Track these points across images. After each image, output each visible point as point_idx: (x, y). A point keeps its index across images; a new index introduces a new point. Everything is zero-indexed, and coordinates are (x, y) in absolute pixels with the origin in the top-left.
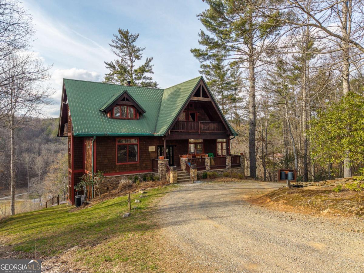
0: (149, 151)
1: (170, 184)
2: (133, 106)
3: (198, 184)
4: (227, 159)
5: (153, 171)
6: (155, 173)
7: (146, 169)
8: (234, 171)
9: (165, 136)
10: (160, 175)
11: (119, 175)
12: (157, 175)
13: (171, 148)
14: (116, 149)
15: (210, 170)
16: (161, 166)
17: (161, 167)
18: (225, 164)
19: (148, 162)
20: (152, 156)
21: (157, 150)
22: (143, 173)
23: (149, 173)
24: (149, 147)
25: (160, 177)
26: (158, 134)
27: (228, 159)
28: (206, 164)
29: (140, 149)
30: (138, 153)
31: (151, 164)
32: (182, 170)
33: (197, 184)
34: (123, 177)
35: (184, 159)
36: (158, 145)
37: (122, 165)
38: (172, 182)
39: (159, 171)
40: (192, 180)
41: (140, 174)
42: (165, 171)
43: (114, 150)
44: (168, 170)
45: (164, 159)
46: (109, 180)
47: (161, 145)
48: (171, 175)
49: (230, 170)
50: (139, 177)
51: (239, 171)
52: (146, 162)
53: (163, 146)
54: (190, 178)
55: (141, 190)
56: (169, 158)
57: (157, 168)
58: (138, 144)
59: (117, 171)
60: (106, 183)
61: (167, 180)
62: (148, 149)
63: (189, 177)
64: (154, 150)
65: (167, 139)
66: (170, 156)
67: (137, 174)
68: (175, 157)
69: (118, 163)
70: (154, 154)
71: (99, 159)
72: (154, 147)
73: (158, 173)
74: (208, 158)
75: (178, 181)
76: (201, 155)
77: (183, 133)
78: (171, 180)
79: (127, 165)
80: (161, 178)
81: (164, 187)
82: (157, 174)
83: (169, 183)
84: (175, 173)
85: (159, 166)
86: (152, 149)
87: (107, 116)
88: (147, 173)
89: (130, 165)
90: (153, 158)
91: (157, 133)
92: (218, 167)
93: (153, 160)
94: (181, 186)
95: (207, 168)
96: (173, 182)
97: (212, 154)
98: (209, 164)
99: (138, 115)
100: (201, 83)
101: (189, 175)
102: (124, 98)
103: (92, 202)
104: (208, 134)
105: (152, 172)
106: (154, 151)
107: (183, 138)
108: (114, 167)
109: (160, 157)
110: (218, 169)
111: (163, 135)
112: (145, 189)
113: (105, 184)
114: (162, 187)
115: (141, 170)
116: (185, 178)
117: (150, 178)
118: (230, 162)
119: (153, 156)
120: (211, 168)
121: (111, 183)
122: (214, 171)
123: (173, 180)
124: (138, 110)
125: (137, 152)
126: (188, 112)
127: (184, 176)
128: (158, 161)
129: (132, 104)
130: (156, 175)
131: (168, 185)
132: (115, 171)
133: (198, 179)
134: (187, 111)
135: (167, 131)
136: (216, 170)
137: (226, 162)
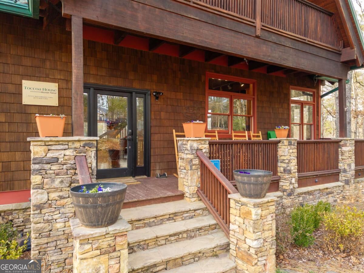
4: (344, 149)
8: (359, 190)
15: (297, 191)
18: (337, 167)
24: (26, 84)
27: (347, 150)
28: (281, 167)
49: (353, 186)
62: (18, 94)
68: (156, 139)
74: (290, 143)
92: (317, 176)
95: (285, 184)
98: (293, 166)
118: (353, 158)
120: (302, 182)
122: (305, 193)
136: (315, 191)
137: (340, 157)
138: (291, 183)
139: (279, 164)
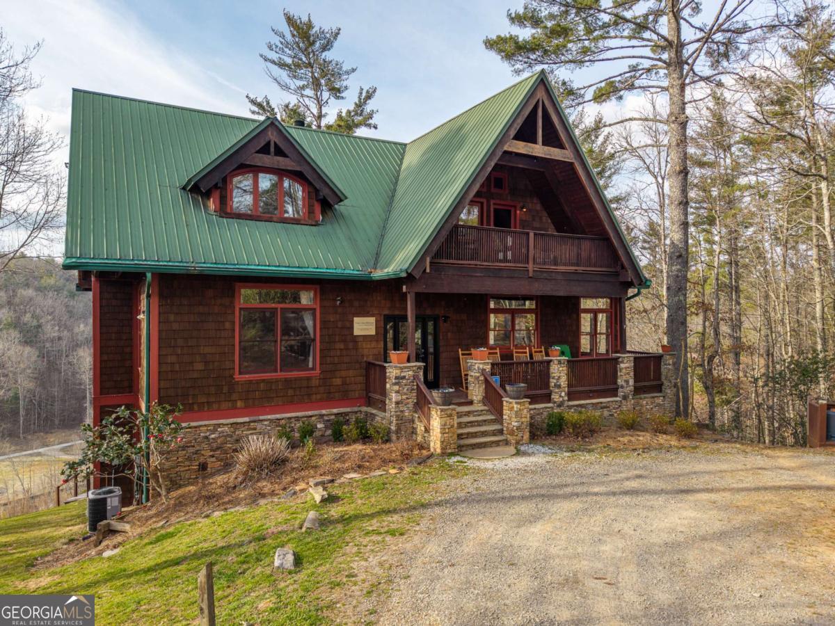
0: (357, 332)
1: (429, 457)
2: (298, 176)
3: (539, 458)
4: (622, 365)
5: (369, 402)
6: (374, 411)
7: (343, 396)
8: (642, 406)
9: (410, 278)
10: (394, 419)
11: (247, 419)
12: (383, 418)
13: (430, 326)
14: (233, 323)
15: (566, 403)
16: (396, 388)
17: (397, 392)
18: (615, 383)
19: (351, 373)
20: (366, 352)
21: (382, 332)
22: (335, 411)
23: (356, 409)
24: (356, 320)
25: (393, 428)
26: (386, 270)
27: (626, 366)
28: (553, 382)
29: (325, 324)
30: (314, 340)
31: (361, 379)
32: (471, 403)
33: (533, 459)
34: (259, 426)
35: (477, 364)
36: (386, 312)
37: (258, 382)
38: (439, 451)
39: (391, 406)
40: (512, 439)
41: (322, 416)
42: (411, 406)
43: (227, 325)
44: (422, 404)
45: (408, 361)
46: (206, 437)
47: (397, 313)
48: (436, 423)
49: (631, 402)
50: (319, 426)
51: (659, 405)
52: (343, 373)
53: (404, 318)
54: (501, 432)
55: (316, 485)
56: (425, 360)
57: (384, 392)
58: (315, 309)
59: (239, 404)
60: (198, 448)
61: (419, 439)
62: (352, 328)
63: (496, 427)
64: (372, 331)
65: (422, 288)
66: (426, 353)
67: (310, 413)
68: (443, 357)
69: (240, 373)
70: (374, 344)
71: (171, 359)
72: (372, 320)
73: (385, 411)
74: (560, 362)
75: (461, 444)
76: (530, 351)
77: (475, 268)
78: (435, 444)
79: (277, 381)
80: (398, 431)
81: (407, 470)
82: (382, 414)
83: (425, 453)
84: (450, 416)
85: (388, 386)
86: (364, 326)
87: (206, 207)
88: (348, 410)
89: (287, 381)
90: (371, 359)
91: (382, 268)
92: (591, 391)
93: (370, 365)
94: (478, 471)
95: (555, 397)
96: (442, 449)
97: (567, 348)
98: (563, 382)
99: (318, 208)
100: (541, 94)
101: (499, 420)
102: (268, 144)
103: (127, 527)
104: (559, 277)
105: (364, 409)
106: (373, 333)
107: (473, 287)
108: (225, 389)
109: (393, 355)
110: (591, 398)
111: (404, 275)
112: (332, 481)
113: (191, 450)
114: (401, 469)
115: (329, 400)
116: (484, 434)
117: (355, 432)
118: (632, 374)
119: (369, 352)
120: (571, 396)
121: (215, 445)
122: (577, 406)
123: (442, 442)
124: (317, 191)
125: (312, 336)
126: (488, 202)
127: (479, 423)
128: (384, 368)
129: (298, 169)
130: (378, 419)
131: (423, 461)
132: (230, 404)
133: (534, 437)
134: (484, 201)
135: (420, 260)
136: (587, 404)
137: (619, 374)
138: (560, 396)
139: (551, 380)
